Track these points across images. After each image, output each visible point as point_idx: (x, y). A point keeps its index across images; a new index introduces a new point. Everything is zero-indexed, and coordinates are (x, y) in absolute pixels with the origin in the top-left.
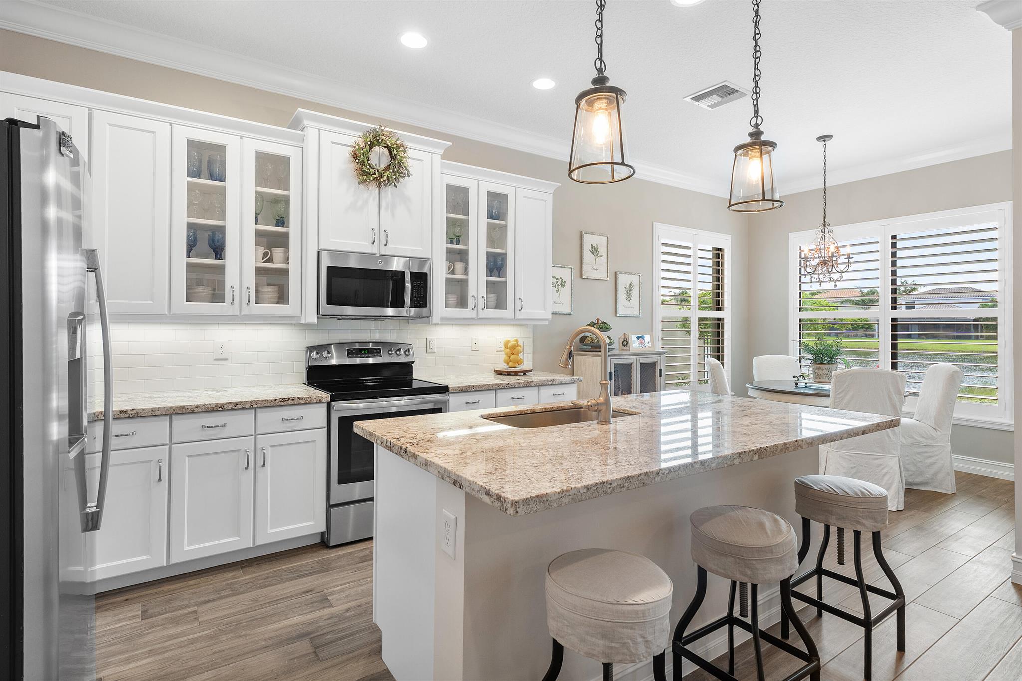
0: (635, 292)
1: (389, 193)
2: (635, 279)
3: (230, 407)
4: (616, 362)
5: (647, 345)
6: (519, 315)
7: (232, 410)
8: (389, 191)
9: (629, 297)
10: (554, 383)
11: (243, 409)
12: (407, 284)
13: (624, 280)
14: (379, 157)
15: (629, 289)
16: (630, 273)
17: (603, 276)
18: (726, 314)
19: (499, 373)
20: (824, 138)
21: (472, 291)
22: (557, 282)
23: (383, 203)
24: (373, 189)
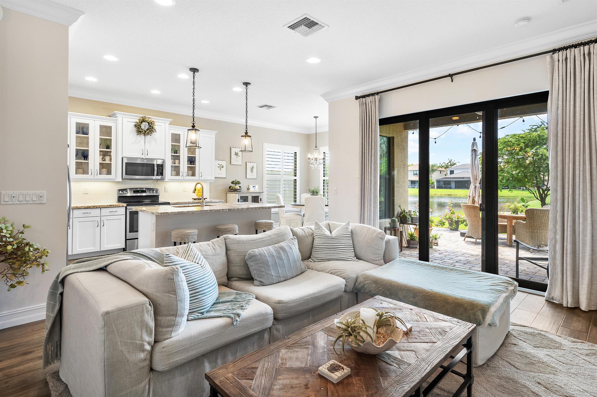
0: (255, 170)
1: (149, 138)
2: (255, 165)
3: (92, 207)
4: (241, 196)
5: (256, 189)
6: (201, 178)
7: (93, 208)
8: (148, 137)
9: (252, 171)
10: (212, 202)
11: (97, 208)
12: (155, 168)
13: (249, 165)
14: (145, 126)
15: (252, 169)
16: (252, 162)
17: (240, 163)
18: (297, 178)
19: (195, 199)
20: (316, 117)
21: (181, 170)
22: (220, 166)
23: (146, 141)
24: (142, 136)
